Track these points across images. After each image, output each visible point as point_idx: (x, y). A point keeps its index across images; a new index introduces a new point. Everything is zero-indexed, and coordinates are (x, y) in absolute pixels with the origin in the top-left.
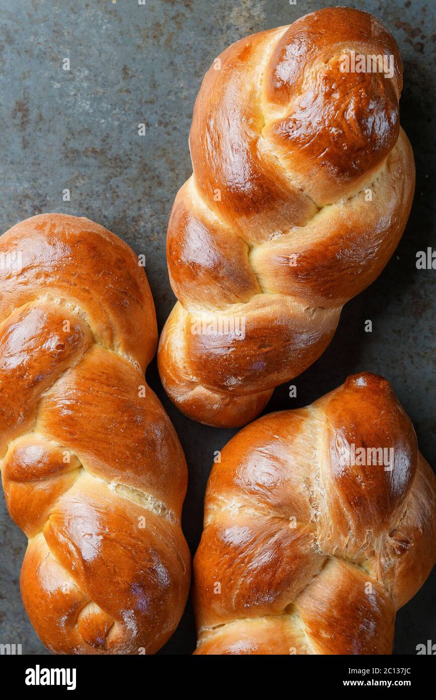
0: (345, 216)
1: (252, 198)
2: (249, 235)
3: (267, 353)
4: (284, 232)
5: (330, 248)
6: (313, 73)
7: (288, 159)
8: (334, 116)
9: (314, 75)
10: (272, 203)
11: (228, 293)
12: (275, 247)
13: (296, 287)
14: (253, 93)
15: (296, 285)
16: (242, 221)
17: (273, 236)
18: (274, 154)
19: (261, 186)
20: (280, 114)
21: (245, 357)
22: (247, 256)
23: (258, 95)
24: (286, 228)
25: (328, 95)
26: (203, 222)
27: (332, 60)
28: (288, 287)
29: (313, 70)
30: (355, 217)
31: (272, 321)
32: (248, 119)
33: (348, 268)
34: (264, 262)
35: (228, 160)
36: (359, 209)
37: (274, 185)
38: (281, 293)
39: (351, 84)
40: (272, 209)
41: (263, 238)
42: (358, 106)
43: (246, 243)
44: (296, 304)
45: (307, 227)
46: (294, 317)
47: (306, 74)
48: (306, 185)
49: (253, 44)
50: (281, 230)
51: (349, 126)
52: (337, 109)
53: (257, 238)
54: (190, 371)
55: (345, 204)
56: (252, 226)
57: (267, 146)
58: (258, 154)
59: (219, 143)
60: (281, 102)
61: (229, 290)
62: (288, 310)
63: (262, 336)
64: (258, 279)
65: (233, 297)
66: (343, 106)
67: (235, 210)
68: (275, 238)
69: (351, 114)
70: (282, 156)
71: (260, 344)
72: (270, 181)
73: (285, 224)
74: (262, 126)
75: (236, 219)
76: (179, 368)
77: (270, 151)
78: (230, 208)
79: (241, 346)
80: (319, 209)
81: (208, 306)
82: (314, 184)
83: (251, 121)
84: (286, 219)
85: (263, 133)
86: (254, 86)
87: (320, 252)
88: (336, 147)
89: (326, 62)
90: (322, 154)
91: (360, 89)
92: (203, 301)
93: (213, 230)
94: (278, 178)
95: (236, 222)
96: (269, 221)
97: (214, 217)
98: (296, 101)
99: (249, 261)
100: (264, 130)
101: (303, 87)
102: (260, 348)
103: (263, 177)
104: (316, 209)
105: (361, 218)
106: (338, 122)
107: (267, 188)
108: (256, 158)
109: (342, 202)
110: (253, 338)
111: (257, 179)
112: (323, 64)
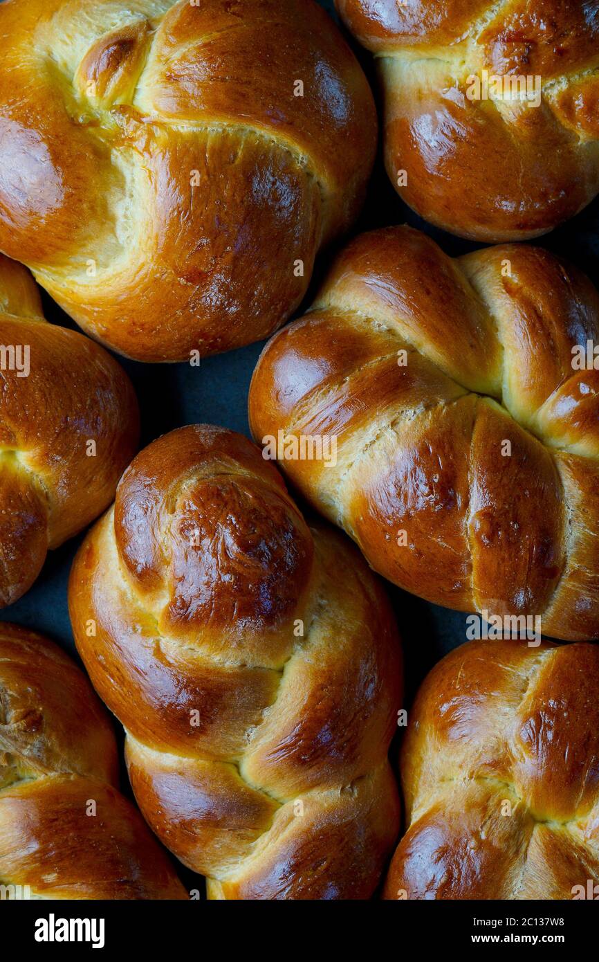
0: (313, 661)
2: (223, 752)
3: (327, 870)
4: (257, 723)
5: (318, 707)
6: (166, 534)
7: (204, 644)
8: (218, 564)
9: (169, 534)
10: (219, 701)
11: (242, 832)
12: (258, 747)
13: (312, 773)
14: (123, 596)
15: (311, 772)
16: (203, 742)
17: (248, 736)
18: (186, 647)
19: (194, 692)
20: (163, 601)
21: (305, 890)
22: (237, 776)
23: (128, 595)
24: (255, 718)
26: (166, 770)
27: (178, 505)
28: (303, 781)
29: (163, 529)
30: (325, 655)
31: (308, 831)
32: (134, 629)
33: (355, 715)
34: (259, 771)
35: (142, 688)
36: (323, 643)
37: (208, 681)
39: (214, 518)
40: (224, 709)
41: (240, 745)
42: (236, 536)
43: (228, 763)
44: (325, 793)
45: (278, 701)
46: (332, 810)
47: (160, 539)
48: (244, 656)
50: (252, 723)
51: (241, 563)
52: (215, 554)
53: (233, 749)
55: (303, 647)
56: (217, 741)
57: (172, 645)
58: (169, 659)
59: (122, 676)
60: (155, 586)
61: (241, 828)
62: (321, 805)
63: (309, 855)
64: (266, 794)
65: (250, 832)
66: (220, 546)
67: (189, 736)
68: (252, 737)
69: (235, 551)
70: (196, 644)
71: (313, 865)
72: (201, 679)
73: (252, 715)
74: (154, 625)
75: (196, 745)
77: (181, 646)
78: (180, 737)
79: (294, 881)
80: (281, 672)
81: (232, 860)
82: (251, 651)
83: (139, 628)
84: (247, 708)
85: (161, 633)
86: (118, 588)
87: (310, 720)
88: (244, 596)
89: (173, 512)
90: (235, 613)
91: (227, 515)
92: (223, 858)
93: (180, 773)
94: (208, 671)
95: (199, 749)
96: (231, 723)
97: (173, 759)
98: (167, 574)
99: (244, 780)
100: (158, 629)
101: (165, 555)
102: (315, 869)
103: (190, 680)
104: (277, 675)
105: (332, 651)
106: (227, 568)
107: (203, 689)
108: (169, 664)
109: (299, 647)
110: (300, 863)
111: (186, 687)
112: (171, 516)
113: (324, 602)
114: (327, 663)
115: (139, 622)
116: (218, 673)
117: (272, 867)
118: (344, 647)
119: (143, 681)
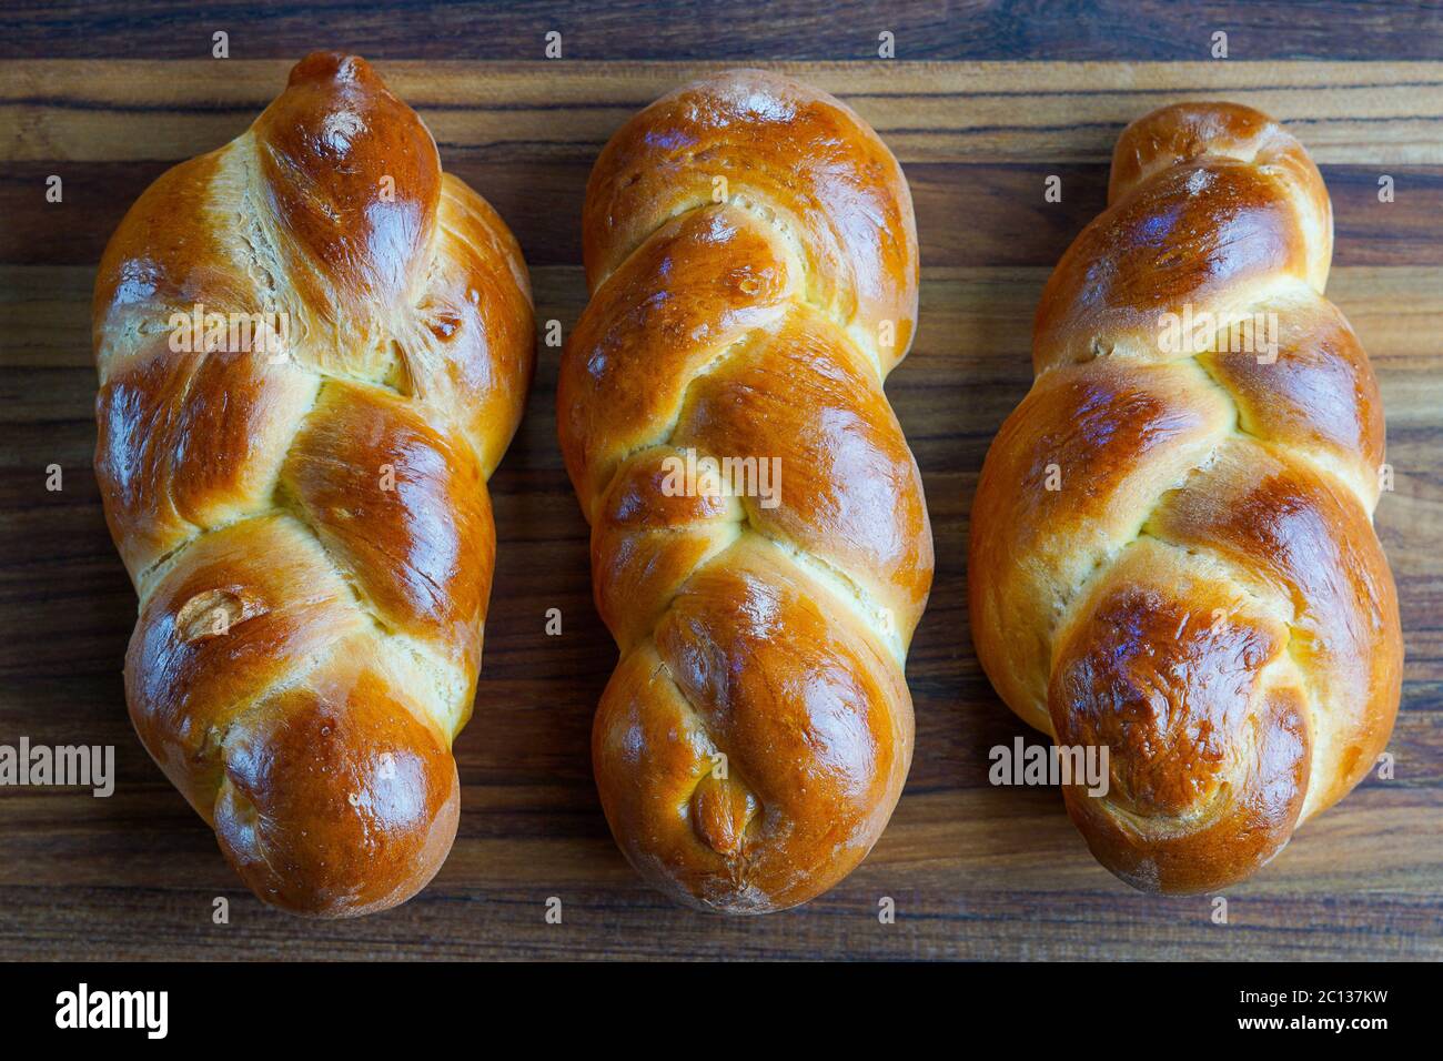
0: (1097, 532)
1: (1275, 511)
2: (1253, 449)
3: (1162, 252)
4: (1196, 472)
5: (1109, 469)
6: (1242, 758)
7: (1235, 598)
8: (1186, 695)
9: (1239, 756)
10: (1239, 516)
12: (1203, 441)
13: (1143, 385)
14: (1324, 692)
15: (1145, 387)
16: (1275, 470)
17: (1213, 460)
18: (1259, 601)
19: (1268, 538)
20: (1273, 672)
21: (1201, 233)
22: (1242, 412)
23: (1315, 695)
24: (1197, 480)
25: (1206, 728)
26: (1337, 448)
27: (1215, 792)
28: (1158, 378)
29: (1244, 764)
30: (1079, 535)
31: (1169, 311)
32: (1322, 647)
33: (1063, 444)
34: (1212, 409)
35: (1334, 566)
36: (1077, 552)
37: (1245, 546)
38: (1165, 366)
39: (1172, 759)
40: (1234, 504)
41: (1228, 451)
42: (1150, 726)
43: (1251, 434)
44: (1133, 355)
45: (1159, 493)
46: (1133, 328)
47: (1252, 754)
48: (1187, 566)
49: (1340, 781)
50: (1203, 474)
51: (1154, 686)
52: (1185, 709)
53: (1238, 448)
54: (1279, 182)
55: (1105, 554)
56: (1257, 465)
57: (1273, 607)
58: (1288, 592)
59: (1356, 590)
60: (1278, 693)
62: (1143, 339)
63: (1181, 278)
64: (1211, 378)
66: (1177, 717)
67: (1293, 483)
68: (1209, 455)
69: (1158, 704)
70: (1246, 600)
71: (1180, 263)
72: (1254, 552)
73: (1199, 485)
74: (1292, 644)
75: (1286, 469)
76: (1297, 182)
77: (1268, 604)
78: (1303, 485)
79: (1212, 250)
80: (1142, 532)
82: (1175, 570)
83: (1315, 647)
84: (1203, 495)
85: (1288, 630)
86: (1325, 707)
87: (1125, 455)
88: (1165, 643)
89: (1224, 785)
90: (1183, 623)
91: (1153, 757)
92: (1295, 310)
93: (1318, 438)
94: (1241, 560)
95: (1283, 463)
96: (1231, 483)
97: (1320, 462)
98: (1258, 702)
99: (1235, 403)
100: (1287, 637)
101: (1252, 731)
102: (1179, 257)
103: (1268, 554)
104: (1150, 528)
105: (1068, 537)
106: (1176, 687)
107: (1255, 538)
108: (1289, 585)
109: (1110, 555)
110: (1196, 271)
111: (1277, 548)
112: (1228, 780)
113: (1058, 605)
114: (1079, 524)
115: (1314, 656)
116: (1227, 553)
117: (1235, 276)
118: (1050, 539)
119: (1331, 573)
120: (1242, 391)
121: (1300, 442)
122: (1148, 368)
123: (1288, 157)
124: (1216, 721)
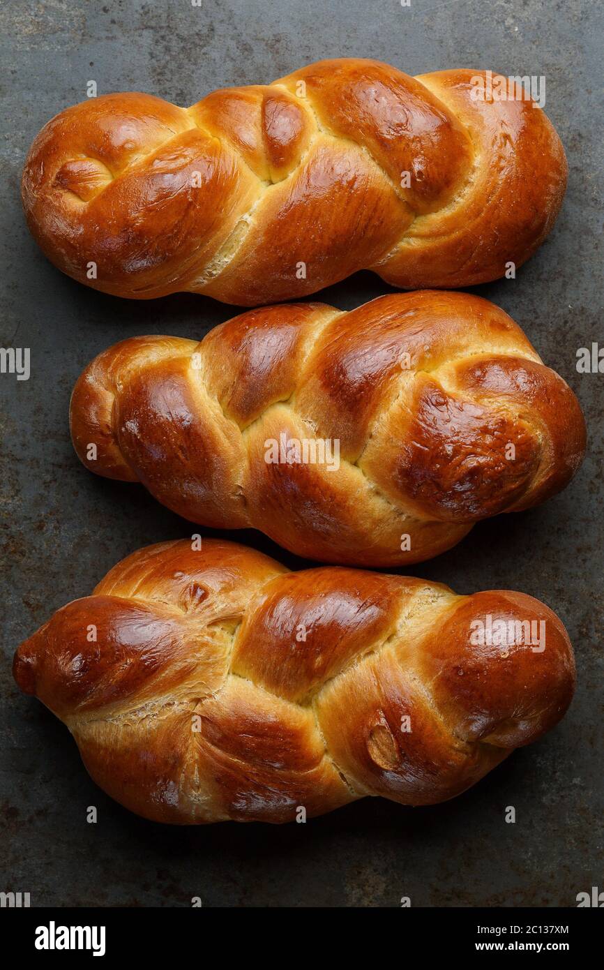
0: (357, 495)
1: (344, 384)
2: (302, 395)
3: (177, 457)
4: (318, 433)
5: (317, 489)
6: (503, 406)
7: (400, 409)
9: (502, 408)
10: (347, 407)
11: (229, 393)
12: (298, 428)
14: (457, 348)
16: (315, 382)
17: (310, 422)
18: (401, 393)
19: (361, 389)
20: (447, 385)
21: (165, 433)
22: (278, 400)
23: (459, 354)
24: (323, 433)
25: (485, 431)
26: (298, 341)
27: (525, 423)
29: (507, 405)
30: (359, 506)
31: (215, 451)
32: (429, 351)
34: (277, 422)
35: (377, 344)
36: (370, 507)
37: (367, 403)
38: (249, 452)
40: (340, 410)
41: (304, 411)
42: (484, 467)
43: (291, 396)
44: (242, 473)
46: (226, 474)
47: (501, 399)
48: (379, 439)
49: (511, 332)
50: (319, 429)
51: (459, 465)
52: (474, 445)
53: (302, 405)
54: (127, 379)
55: (371, 489)
56: (313, 395)
57: (406, 383)
58: (396, 375)
59: (392, 328)
60: (461, 382)
61: (234, 392)
62: (232, 466)
63: (194, 446)
64: (255, 421)
65: (226, 399)
66: (479, 450)
67: (325, 371)
68: (307, 425)
69: (472, 462)
70: (401, 402)
71: (185, 446)
72: (370, 398)
73: (327, 431)
74: (427, 369)
75: (315, 375)
76: (126, 365)
77: (403, 388)
78: (325, 363)
79: (176, 426)
80: (355, 464)
81: (208, 376)
82: (382, 448)
83: (429, 356)
84: (334, 429)
85: (419, 374)
86: (466, 347)
87: (308, 479)
88: (432, 458)
89: (520, 417)
90: (419, 445)
92: (211, 368)
93: (295, 353)
94: (376, 406)
95: (311, 376)
96: (325, 412)
97: (309, 349)
98: (466, 395)
99: (273, 405)
100: (423, 372)
101: (486, 400)
102: (181, 448)
103: (372, 388)
104: (354, 460)
105: (360, 513)
106: (459, 451)
107: (361, 397)
108: (391, 374)
109: (372, 487)
110: (189, 436)
111: (367, 383)
112: (517, 414)
113: (404, 518)
114: (353, 506)
115: (432, 355)
116: (371, 414)
117: (192, 410)
118: (361, 524)
119: (382, 346)
120: (265, 403)
121: (297, 365)
122: (250, 462)
123: (110, 369)
124: (481, 424)
